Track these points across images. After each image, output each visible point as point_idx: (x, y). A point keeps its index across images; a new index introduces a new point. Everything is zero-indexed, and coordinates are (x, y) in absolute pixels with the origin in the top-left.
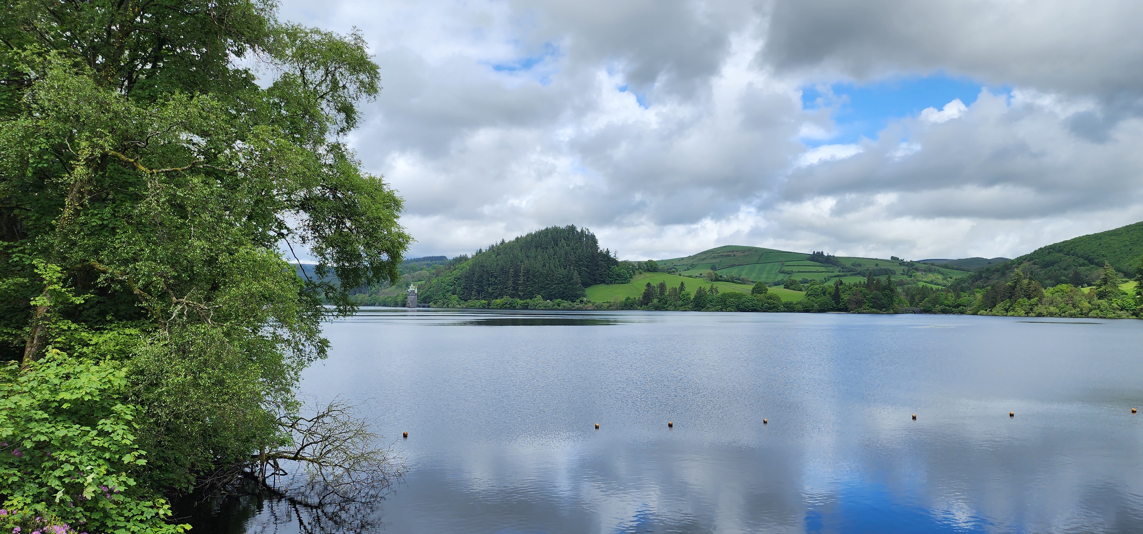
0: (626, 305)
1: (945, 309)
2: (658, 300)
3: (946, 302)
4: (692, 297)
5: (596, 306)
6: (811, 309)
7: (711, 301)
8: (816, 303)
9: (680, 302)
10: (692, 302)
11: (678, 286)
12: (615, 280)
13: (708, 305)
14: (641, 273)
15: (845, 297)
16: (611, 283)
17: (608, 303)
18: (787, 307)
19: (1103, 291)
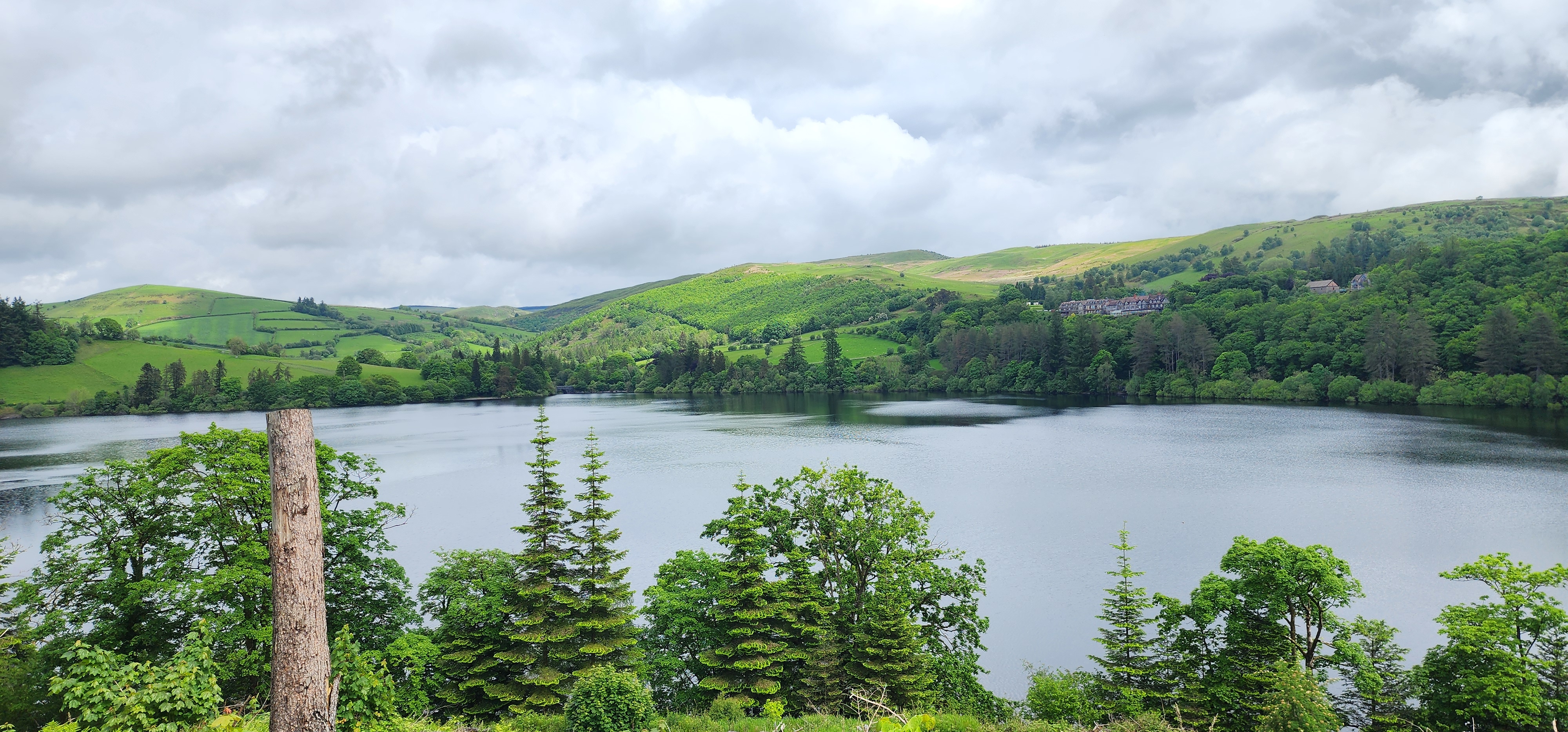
0: (99, 406)
1: (602, 386)
2: (169, 394)
3: (599, 377)
4: (245, 386)
5: (28, 412)
6: (446, 395)
7: (284, 392)
8: (451, 387)
9: (222, 396)
10: (246, 394)
11: (211, 367)
12: (44, 358)
13: (281, 399)
14: (89, 343)
15: (489, 376)
16: (35, 363)
17: (50, 403)
18: (411, 395)
19: (793, 362)
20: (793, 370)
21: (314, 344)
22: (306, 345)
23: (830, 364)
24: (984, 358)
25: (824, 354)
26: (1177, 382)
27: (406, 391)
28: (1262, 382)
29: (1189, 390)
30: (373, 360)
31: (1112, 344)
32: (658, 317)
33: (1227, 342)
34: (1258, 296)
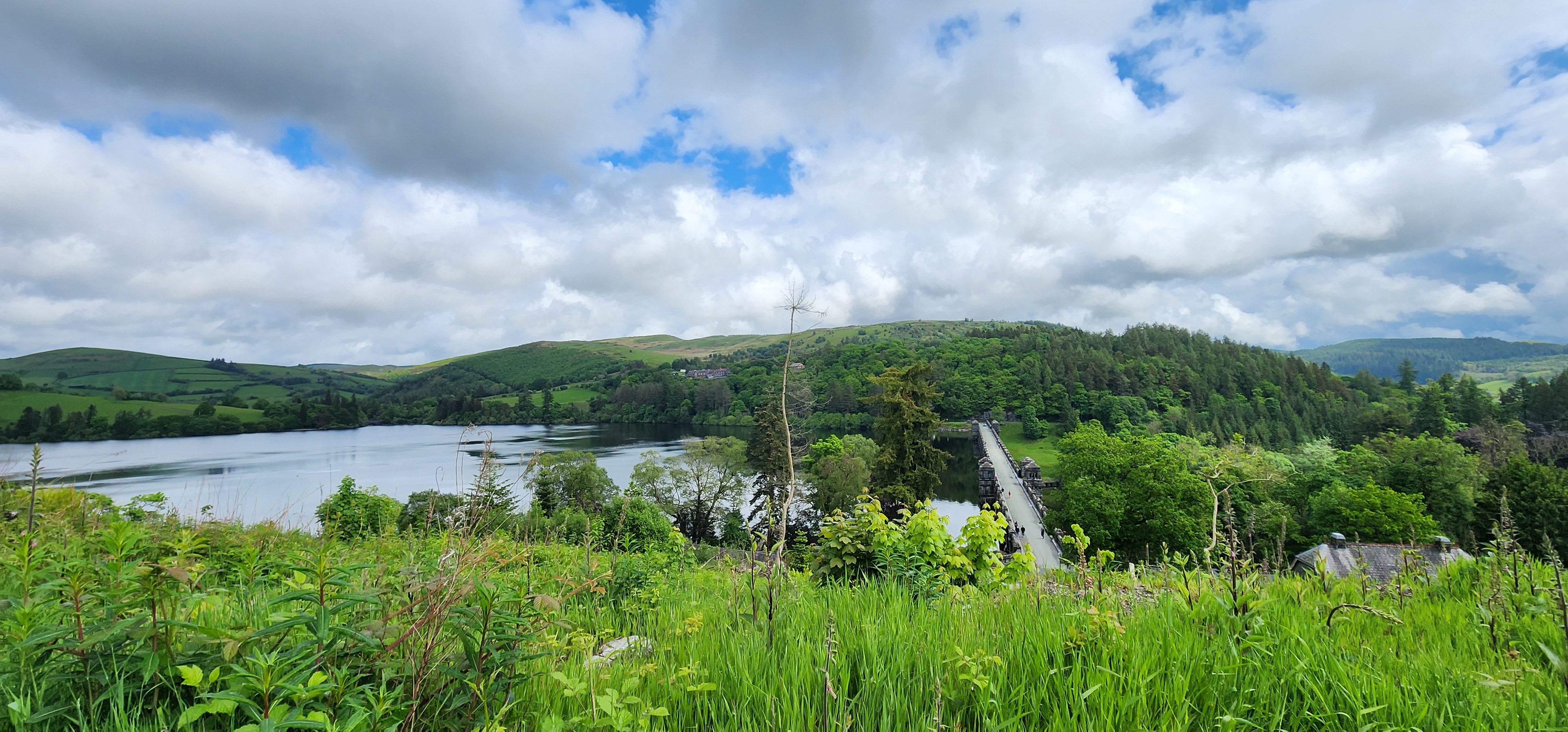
4: (111, 423)
6: (276, 427)
11: (84, 409)
15: (311, 415)
19: (524, 405)
20: (521, 410)
21: (217, 391)
22: (210, 391)
23: (546, 406)
24: (630, 403)
25: (543, 400)
26: (712, 418)
27: (245, 425)
28: (746, 417)
29: (716, 421)
30: (235, 404)
31: (692, 395)
32: (471, 375)
33: (739, 395)
34: (762, 371)
